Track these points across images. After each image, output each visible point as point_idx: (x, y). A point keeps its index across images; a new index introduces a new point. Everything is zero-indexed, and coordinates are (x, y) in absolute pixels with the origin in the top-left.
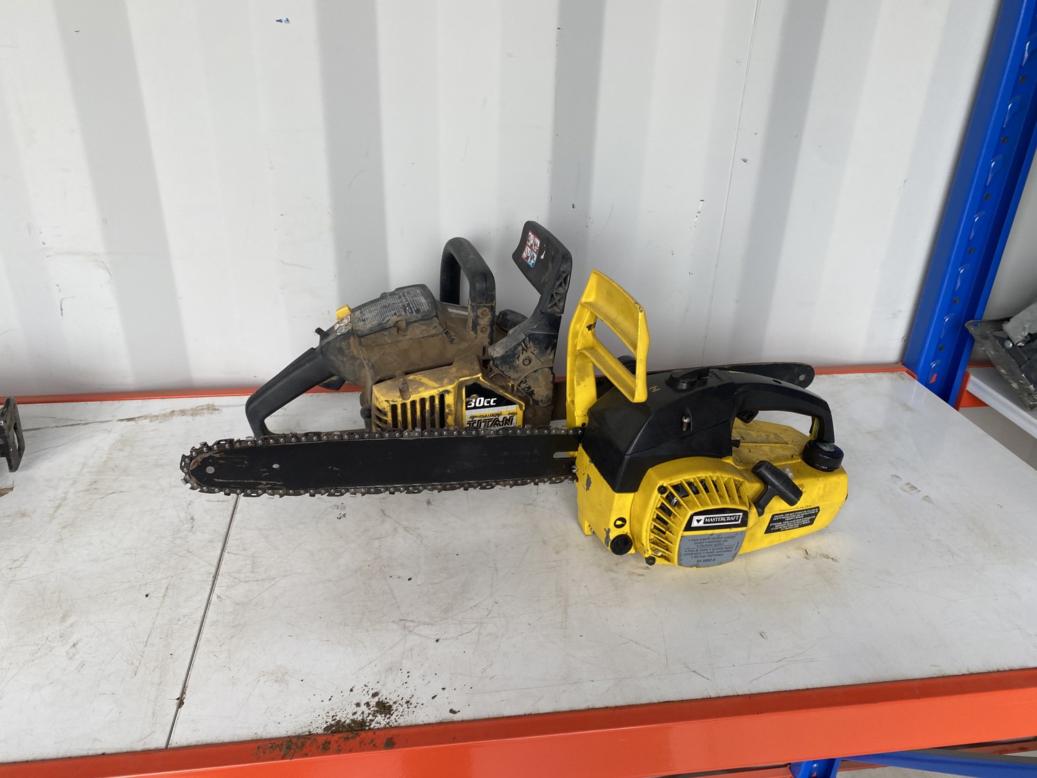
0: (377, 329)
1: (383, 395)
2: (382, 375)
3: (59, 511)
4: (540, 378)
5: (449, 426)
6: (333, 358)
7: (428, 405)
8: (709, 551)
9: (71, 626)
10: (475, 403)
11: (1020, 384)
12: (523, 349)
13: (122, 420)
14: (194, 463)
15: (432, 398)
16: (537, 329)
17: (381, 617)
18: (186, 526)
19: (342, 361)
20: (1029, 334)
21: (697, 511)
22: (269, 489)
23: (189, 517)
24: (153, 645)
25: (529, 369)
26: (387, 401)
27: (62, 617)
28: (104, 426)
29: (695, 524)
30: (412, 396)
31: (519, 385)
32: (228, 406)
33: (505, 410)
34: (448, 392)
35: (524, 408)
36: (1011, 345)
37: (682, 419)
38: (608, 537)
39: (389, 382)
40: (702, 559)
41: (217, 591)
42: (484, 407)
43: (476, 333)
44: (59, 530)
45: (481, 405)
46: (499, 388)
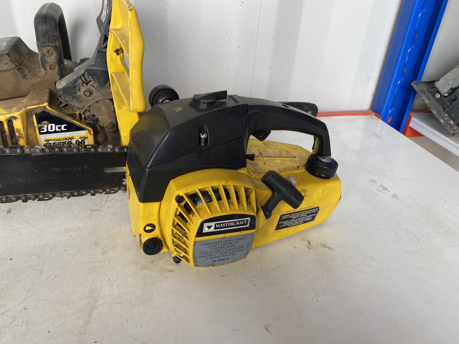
4: (102, 107)
8: (222, 252)
10: (47, 128)
11: (444, 120)
12: (83, 82)
16: (94, 65)
20: (451, 88)
21: (206, 218)
25: (91, 100)
29: (206, 230)
31: (84, 114)
33: (77, 135)
34: (15, 118)
35: (92, 133)
36: (439, 96)
37: (199, 135)
38: (141, 241)
40: (217, 259)
42: (56, 132)
43: (45, 70)
45: (53, 130)
46: (66, 116)
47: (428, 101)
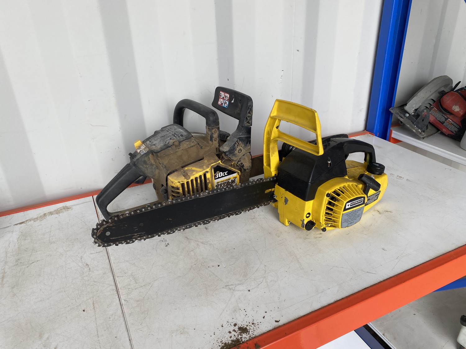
0: (164, 147)
1: (175, 180)
2: (170, 171)
3: (5, 280)
4: (246, 158)
5: (209, 189)
6: (141, 167)
7: (199, 180)
8: (352, 218)
9: (48, 338)
10: (218, 175)
11: (415, 130)
12: (237, 145)
13: (17, 224)
14: (99, 232)
15: (200, 177)
16: (242, 135)
17: (216, 287)
18: (86, 269)
19: (146, 168)
20: (415, 109)
21: (347, 201)
22: (138, 237)
23: (85, 265)
24: (102, 335)
26: (179, 182)
27: (39, 336)
28: (8, 229)
29: (347, 207)
30: (191, 177)
31: (237, 163)
32: (74, 205)
33: (232, 176)
34: (207, 172)
35: (240, 174)
36: (408, 115)
37: (328, 162)
38: (303, 223)
39: (175, 173)
40: (349, 223)
41: (122, 297)
42: (222, 177)
43: (212, 142)
44: (11, 290)
45: (221, 176)
46: (229, 166)
47: (402, 119)
